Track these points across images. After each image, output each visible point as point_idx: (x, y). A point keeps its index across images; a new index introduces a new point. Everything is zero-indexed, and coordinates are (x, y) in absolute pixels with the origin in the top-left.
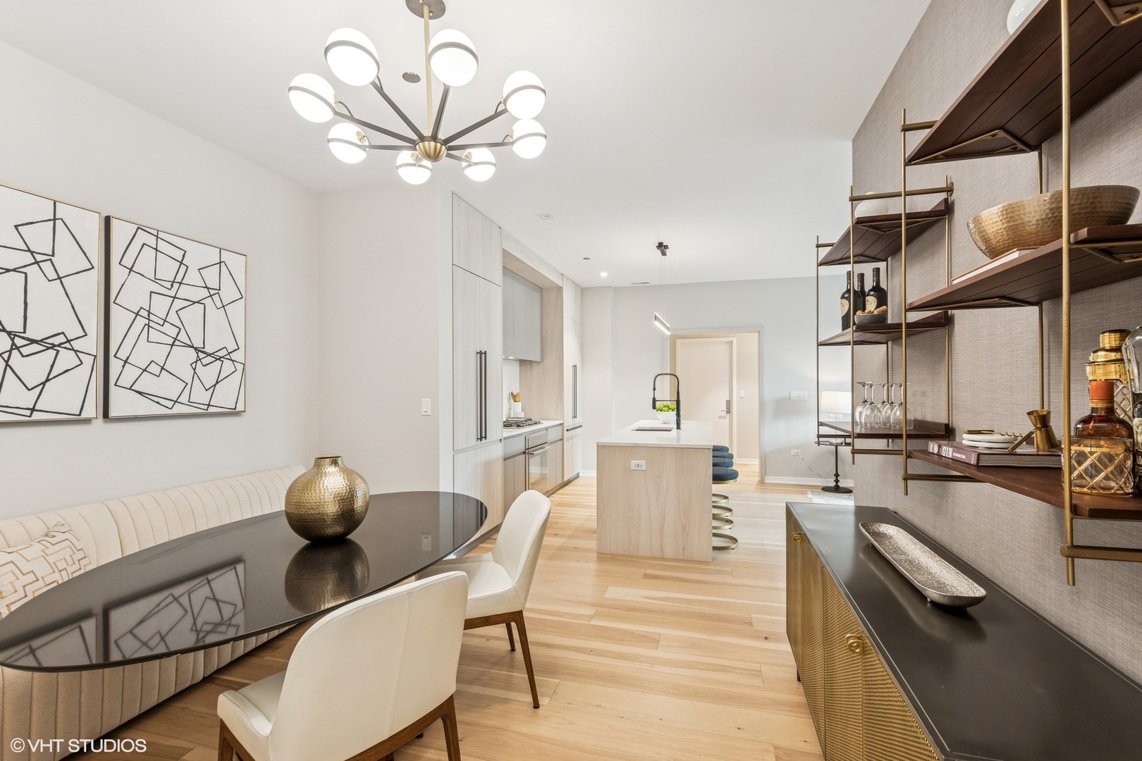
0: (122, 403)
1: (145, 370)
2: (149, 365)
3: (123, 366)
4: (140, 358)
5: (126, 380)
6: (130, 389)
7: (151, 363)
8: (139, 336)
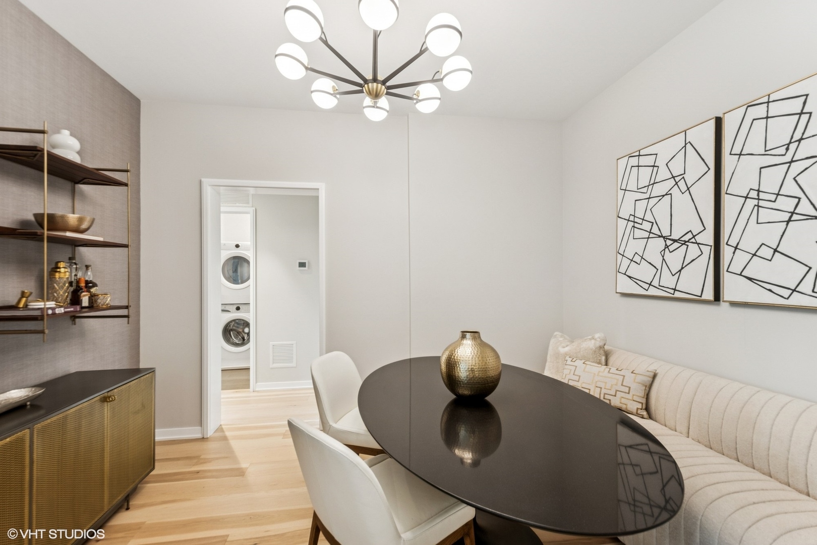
0: (733, 288)
1: (754, 255)
2: (759, 249)
3: (734, 253)
4: (750, 244)
5: (736, 267)
6: (740, 275)
7: (761, 246)
8: (748, 220)
